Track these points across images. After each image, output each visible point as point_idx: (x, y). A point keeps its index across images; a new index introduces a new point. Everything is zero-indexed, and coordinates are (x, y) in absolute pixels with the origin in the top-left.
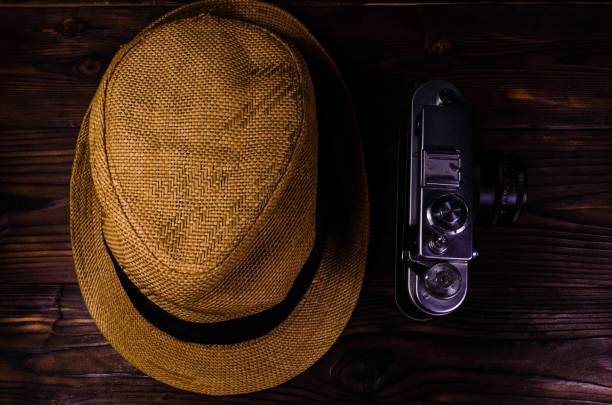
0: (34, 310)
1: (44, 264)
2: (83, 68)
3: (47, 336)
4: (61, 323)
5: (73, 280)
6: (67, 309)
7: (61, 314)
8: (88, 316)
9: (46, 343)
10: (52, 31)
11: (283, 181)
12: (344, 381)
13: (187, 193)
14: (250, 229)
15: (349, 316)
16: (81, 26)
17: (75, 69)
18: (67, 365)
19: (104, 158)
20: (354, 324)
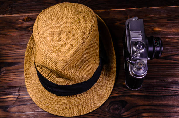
0: (11, 94)
1: (15, 81)
2: (30, 29)
3: (15, 101)
4: (19, 97)
5: (24, 85)
6: (21, 93)
7: (19, 95)
8: (28, 95)
9: (14, 103)
10: (21, 21)
11: (90, 37)
12: (111, 111)
13: (62, 40)
14: (80, 48)
15: (111, 91)
16: (29, 19)
17: (27, 29)
18: (20, 110)
19: (37, 33)
20: (113, 93)
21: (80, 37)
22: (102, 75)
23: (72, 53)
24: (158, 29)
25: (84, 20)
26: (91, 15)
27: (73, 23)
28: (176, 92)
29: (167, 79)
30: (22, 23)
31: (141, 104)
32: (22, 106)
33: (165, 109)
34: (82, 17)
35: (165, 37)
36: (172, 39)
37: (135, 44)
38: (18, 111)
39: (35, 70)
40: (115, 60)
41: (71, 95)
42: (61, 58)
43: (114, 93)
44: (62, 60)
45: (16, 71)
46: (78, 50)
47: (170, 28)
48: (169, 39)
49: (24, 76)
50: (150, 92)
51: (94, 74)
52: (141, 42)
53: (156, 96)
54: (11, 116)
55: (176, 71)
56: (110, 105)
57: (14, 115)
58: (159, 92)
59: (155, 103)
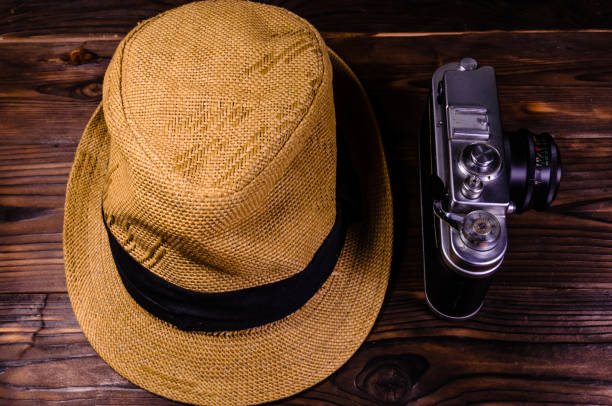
0: (14, 319)
1: (28, 273)
2: (87, 91)
3: (26, 346)
4: (43, 332)
5: (60, 289)
6: (50, 318)
7: (43, 323)
8: (76, 324)
9: (24, 352)
10: (58, 61)
11: (305, 121)
12: (371, 390)
13: (205, 128)
14: (271, 160)
15: (374, 319)
16: (88, 56)
17: (78, 91)
18: (46, 378)
19: (119, 100)
20: (379, 329)
21: (273, 121)
22: (341, 261)
23: (242, 174)
24: (543, 108)
25: (287, 61)
26: (311, 45)
27: (247, 71)
28: (602, 330)
29: (573, 285)
30: (60, 69)
31: (478, 370)
32: (53, 365)
33: (563, 391)
34: (279, 49)
35: (568, 137)
36: (593, 144)
37: (466, 152)
38: (38, 383)
39: (105, 235)
40: (390, 211)
41: (229, 331)
42: (200, 192)
43: (384, 328)
44: (206, 200)
45: (34, 237)
46: (265, 166)
47: (587, 104)
48: (581, 145)
49: (61, 257)
50: (513, 330)
51: (315, 255)
52: (485, 148)
53: (535, 344)
54: (10, 399)
55: (604, 257)
56: (369, 371)
57: (20, 394)
58: (545, 331)
59: (526, 367)
